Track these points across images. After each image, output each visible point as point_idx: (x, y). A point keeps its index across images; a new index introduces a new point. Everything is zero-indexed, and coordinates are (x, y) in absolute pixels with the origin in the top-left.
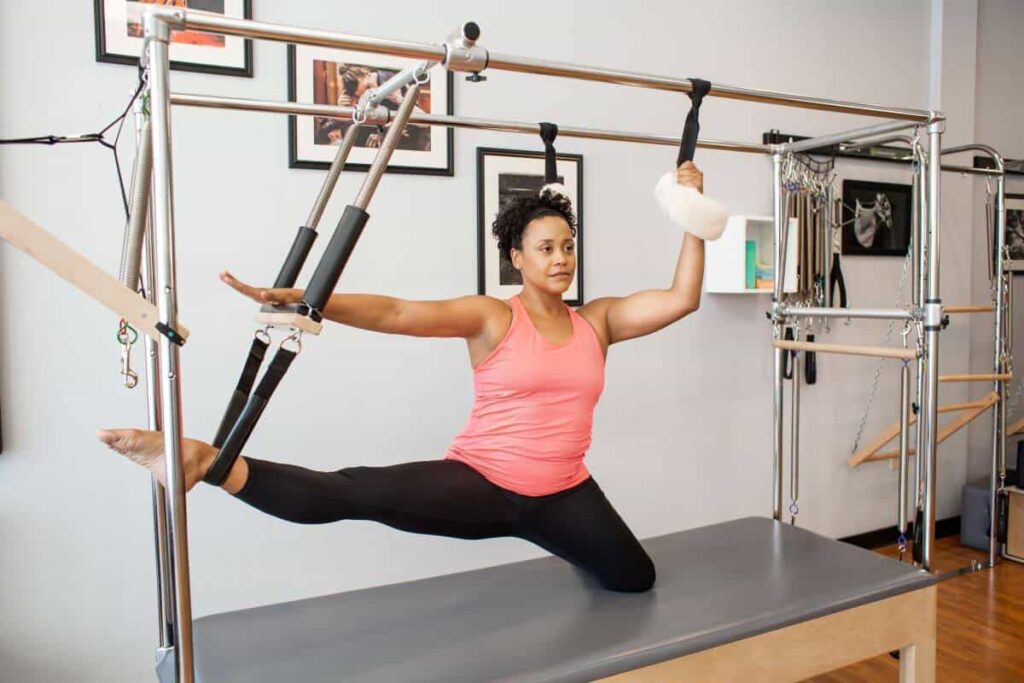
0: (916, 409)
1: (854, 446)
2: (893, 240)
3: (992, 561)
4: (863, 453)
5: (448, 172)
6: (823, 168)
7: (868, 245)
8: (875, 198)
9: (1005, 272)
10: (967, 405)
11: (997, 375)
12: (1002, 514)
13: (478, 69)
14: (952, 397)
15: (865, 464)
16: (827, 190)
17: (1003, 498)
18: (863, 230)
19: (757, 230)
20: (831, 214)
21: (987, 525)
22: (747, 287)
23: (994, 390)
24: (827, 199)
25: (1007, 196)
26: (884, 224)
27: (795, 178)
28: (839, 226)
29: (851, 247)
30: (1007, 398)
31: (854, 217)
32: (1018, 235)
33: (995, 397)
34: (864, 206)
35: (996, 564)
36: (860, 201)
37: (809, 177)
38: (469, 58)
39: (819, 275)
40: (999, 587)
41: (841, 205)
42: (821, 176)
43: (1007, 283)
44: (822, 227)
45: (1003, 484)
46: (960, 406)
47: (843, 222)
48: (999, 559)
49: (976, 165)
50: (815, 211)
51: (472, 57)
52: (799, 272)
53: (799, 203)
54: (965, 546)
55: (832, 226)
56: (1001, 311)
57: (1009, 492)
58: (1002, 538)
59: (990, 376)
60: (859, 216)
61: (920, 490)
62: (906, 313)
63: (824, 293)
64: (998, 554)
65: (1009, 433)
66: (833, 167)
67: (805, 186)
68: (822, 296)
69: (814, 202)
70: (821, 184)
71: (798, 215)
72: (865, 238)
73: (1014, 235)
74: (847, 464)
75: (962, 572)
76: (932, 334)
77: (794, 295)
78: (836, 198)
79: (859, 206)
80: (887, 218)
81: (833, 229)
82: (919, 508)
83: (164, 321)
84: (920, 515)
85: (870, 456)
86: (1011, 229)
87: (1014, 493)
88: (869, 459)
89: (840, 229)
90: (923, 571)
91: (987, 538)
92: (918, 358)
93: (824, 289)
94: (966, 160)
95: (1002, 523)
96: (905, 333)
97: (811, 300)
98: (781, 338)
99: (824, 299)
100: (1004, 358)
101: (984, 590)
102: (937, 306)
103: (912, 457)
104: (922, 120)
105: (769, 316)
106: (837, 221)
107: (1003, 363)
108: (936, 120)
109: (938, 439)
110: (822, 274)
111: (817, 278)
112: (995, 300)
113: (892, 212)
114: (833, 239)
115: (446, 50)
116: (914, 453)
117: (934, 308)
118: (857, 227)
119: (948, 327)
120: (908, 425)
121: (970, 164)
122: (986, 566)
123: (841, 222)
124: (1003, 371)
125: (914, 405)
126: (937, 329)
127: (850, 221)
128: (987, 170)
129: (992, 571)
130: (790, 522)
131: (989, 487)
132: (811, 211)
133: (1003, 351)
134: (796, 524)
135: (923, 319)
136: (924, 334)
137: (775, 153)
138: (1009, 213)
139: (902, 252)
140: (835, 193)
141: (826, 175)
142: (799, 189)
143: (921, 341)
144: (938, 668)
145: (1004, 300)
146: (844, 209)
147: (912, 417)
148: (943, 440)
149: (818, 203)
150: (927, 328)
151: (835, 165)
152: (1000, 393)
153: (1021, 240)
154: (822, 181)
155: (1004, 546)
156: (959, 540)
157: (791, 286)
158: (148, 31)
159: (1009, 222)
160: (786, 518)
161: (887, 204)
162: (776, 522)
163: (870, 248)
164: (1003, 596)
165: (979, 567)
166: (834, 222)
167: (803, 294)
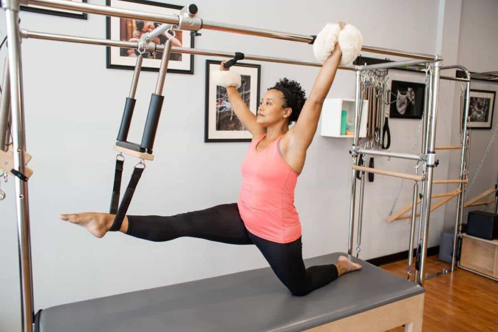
0: (421, 196)
1: (390, 212)
2: (415, 111)
3: (452, 269)
4: (395, 216)
5: (191, 72)
6: (382, 74)
7: (402, 113)
8: (407, 90)
9: (468, 128)
10: (446, 194)
11: (461, 181)
12: (459, 247)
13: (196, 30)
14: (439, 191)
15: (396, 221)
16: (384, 85)
17: (460, 239)
18: (401, 106)
19: (348, 106)
20: (385, 98)
21: (451, 252)
22: (341, 134)
23: (459, 187)
24: (384, 90)
25: (471, 90)
26: (411, 103)
27: (368, 79)
28: (389, 104)
29: (394, 114)
30: (465, 191)
31: (396, 99)
32: (475, 110)
33: (459, 191)
34: (402, 94)
35: (454, 270)
36: (400, 91)
37: (375, 79)
38: (192, 23)
39: (378, 128)
40: (455, 283)
41: (390, 93)
42: (381, 78)
43: (468, 135)
44: (380, 104)
45: (460, 232)
46: (442, 194)
47: (391, 101)
48: (456, 267)
49: (457, 76)
50: (377, 96)
51: (193, 24)
52: (368, 126)
53: (369, 92)
54: (440, 261)
55: (385, 104)
56: (465, 149)
57: (463, 236)
58: (458, 258)
59: (458, 181)
60: (399, 99)
61: (421, 236)
62: (418, 157)
63: (380, 137)
64: (456, 265)
65: (464, 206)
66: (387, 74)
67: (373, 83)
68: (378, 139)
69: (377, 91)
70: (381, 82)
71: (369, 98)
72: (401, 110)
73: (473, 110)
74: (387, 221)
75: (439, 274)
76: (430, 169)
77: (364, 138)
78: (387, 90)
79: (399, 94)
80: (412, 100)
81: (386, 105)
82: (420, 244)
83: (17, 169)
84: (420, 248)
85: (399, 217)
86: (472, 107)
87: (465, 237)
88: (398, 219)
89: (389, 105)
90: (419, 286)
91: (451, 257)
92: (423, 180)
93: (380, 135)
94: (452, 73)
95: (458, 251)
96: (417, 167)
97: (373, 141)
98: (356, 165)
99: (380, 140)
100: (465, 172)
101: (447, 284)
102: (433, 155)
103: (417, 218)
104: (432, 60)
105: (350, 152)
106: (388, 101)
107: (464, 174)
108: (438, 60)
109: (431, 210)
110: (379, 128)
111: (377, 129)
112: (462, 143)
113: (415, 97)
114: (385, 110)
115: (179, 19)
116: (419, 216)
117: (432, 156)
118: (398, 104)
119: (438, 166)
120: (417, 204)
121: (454, 75)
122: (450, 271)
123: (390, 102)
124: (464, 178)
125: (420, 194)
126: (432, 166)
127: (394, 101)
128: (462, 79)
129: (452, 274)
130: (356, 256)
131: (453, 233)
132: (375, 96)
133: (464, 168)
134: (359, 257)
135: (426, 161)
136: (427, 169)
137: (357, 70)
138: (471, 99)
139: (419, 117)
140: (387, 87)
141: (384, 78)
142: (370, 85)
143: (425, 172)
144: (423, 325)
145: (466, 143)
146: (392, 95)
147: (419, 200)
148: (433, 210)
149: (379, 92)
150: (428, 166)
151: (389, 73)
152: (461, 189)
153: (476, 112)
154: (382, 81)
155: (458, 262)
156: (438, 257)
157: (363, 133)
158: (4, 4)
159: (471, 104)
160: (354, 254)
161: (413, 93)
162: (349, 255)
163: (404, 114)
164: (457, 287)
165: (447, 272)
166: (386, 102)
167: (370, 137)
